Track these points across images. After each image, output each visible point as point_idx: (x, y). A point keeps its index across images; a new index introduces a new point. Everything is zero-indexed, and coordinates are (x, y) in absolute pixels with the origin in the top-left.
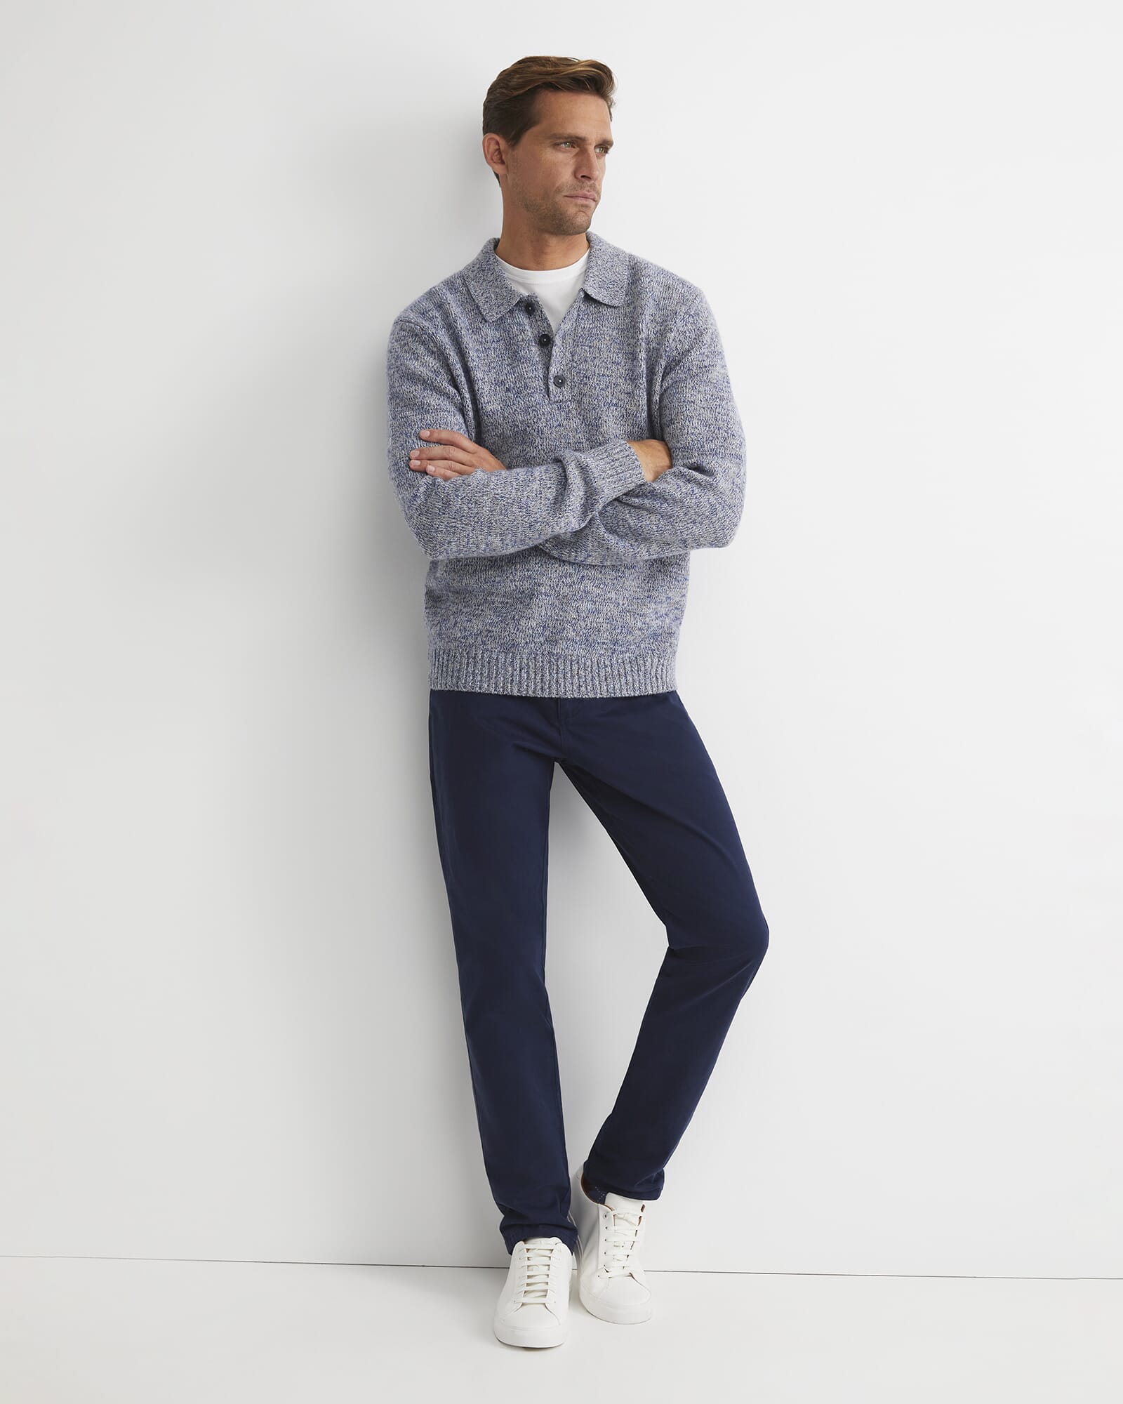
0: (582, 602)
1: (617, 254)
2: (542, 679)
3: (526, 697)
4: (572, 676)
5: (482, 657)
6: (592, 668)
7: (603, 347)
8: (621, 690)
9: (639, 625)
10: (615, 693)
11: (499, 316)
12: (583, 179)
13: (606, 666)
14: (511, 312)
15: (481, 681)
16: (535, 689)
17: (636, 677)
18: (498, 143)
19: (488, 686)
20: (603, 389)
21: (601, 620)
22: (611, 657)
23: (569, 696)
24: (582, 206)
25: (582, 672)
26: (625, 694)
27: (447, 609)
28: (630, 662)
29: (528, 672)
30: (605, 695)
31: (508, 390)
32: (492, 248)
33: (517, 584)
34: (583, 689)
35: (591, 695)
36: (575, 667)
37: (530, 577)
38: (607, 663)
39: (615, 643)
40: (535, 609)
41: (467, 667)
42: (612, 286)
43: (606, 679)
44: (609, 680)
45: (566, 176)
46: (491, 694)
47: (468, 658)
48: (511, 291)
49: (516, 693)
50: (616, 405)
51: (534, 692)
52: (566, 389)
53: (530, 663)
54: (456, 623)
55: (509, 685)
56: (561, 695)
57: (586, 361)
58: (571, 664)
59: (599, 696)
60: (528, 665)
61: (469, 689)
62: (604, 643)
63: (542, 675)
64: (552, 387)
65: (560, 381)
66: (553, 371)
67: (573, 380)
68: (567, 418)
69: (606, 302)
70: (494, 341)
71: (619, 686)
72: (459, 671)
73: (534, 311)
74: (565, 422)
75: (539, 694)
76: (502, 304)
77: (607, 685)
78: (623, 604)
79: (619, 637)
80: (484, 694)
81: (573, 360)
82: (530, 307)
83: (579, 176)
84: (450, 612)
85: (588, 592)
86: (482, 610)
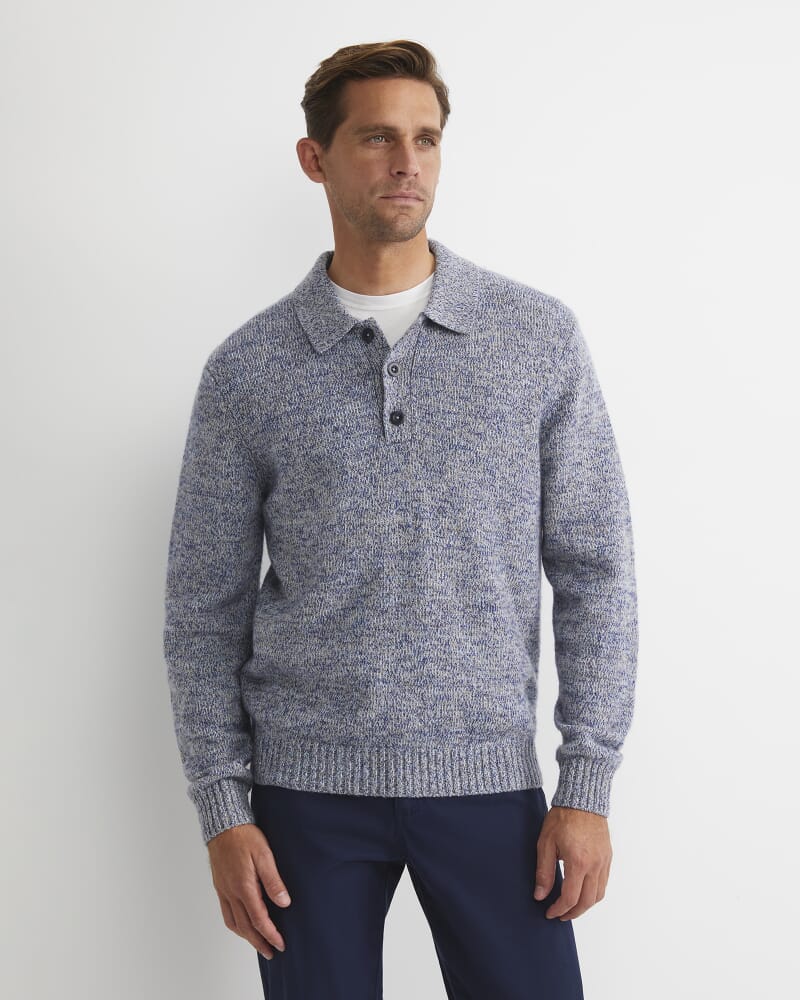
0: (428, 689)
1: (468, 270)
2: (387, 776)
3: (369, 797)
4: (421, 772)
5: (319, 750)
6: (444, 761)
7: (448, 380)
8: (477, 786)
9: (499, 710)
10: (470, 791)
11: (331, 345)
12: (399, 176)
13: (461, 759)
14: (344, 341)
15: (318, 777)
16: (379, 787)
17: (495, 771)
18: (313, 149)
19: (326, 784)
20: (448, 429)
21: (453, 707)
22: (468, 746)
23: (418, 795)
24: (403, 207)
25: (432, 767)
26: (482, 791)
27: (275, 693)
28: (489, 753)
29: (370, 768)
30: (458, 793)
31: (336, 429)
32: (324, 266)
33: (350, 668)
34: (434, 787)
35: (443, 794)
36: (424, 760)
37: (363, 661)
38: (462, 754)
39: (472, 731)
40: (373, 698)
41: (302, 762)
42: (459, 309)
43: (460, 774)
44: (464, 775)
45: (379, 175)
46: (329, 794)
47: (303, 752)
48: (345, 316)
49: (357, 792)
50: (464, 448)
51: (378, 791)
52: (405, 427)
53: (373, 758)
54: (287, 711)
55: (349, 783)
56: (409, 794)
57: (427, 395)
58: (420, 757)
59: (451, 794)
60: (370, 760)
61: (304, 788)
62: (457, 733)
63: (387, 772)
64: (388, 425)
65: (398, 418)
66: (388, 407)
67: (413, 417)
68: (406, 462)
69: (452, 327)
70: (321, 374)
71: (474, 781)
72: (292, 766)
73: (373, 338)
74: (404, 467)
75: (384, 794)
76: (334, 331)
77: (461, 781)
78: (478, 687)
79: (475, 725)
80: (321, 794)
81: (411, 393)
82: (368, 333)
83: (394, 172)
84: (279, 699)
85: (433, 676)
86: (316, 698)
